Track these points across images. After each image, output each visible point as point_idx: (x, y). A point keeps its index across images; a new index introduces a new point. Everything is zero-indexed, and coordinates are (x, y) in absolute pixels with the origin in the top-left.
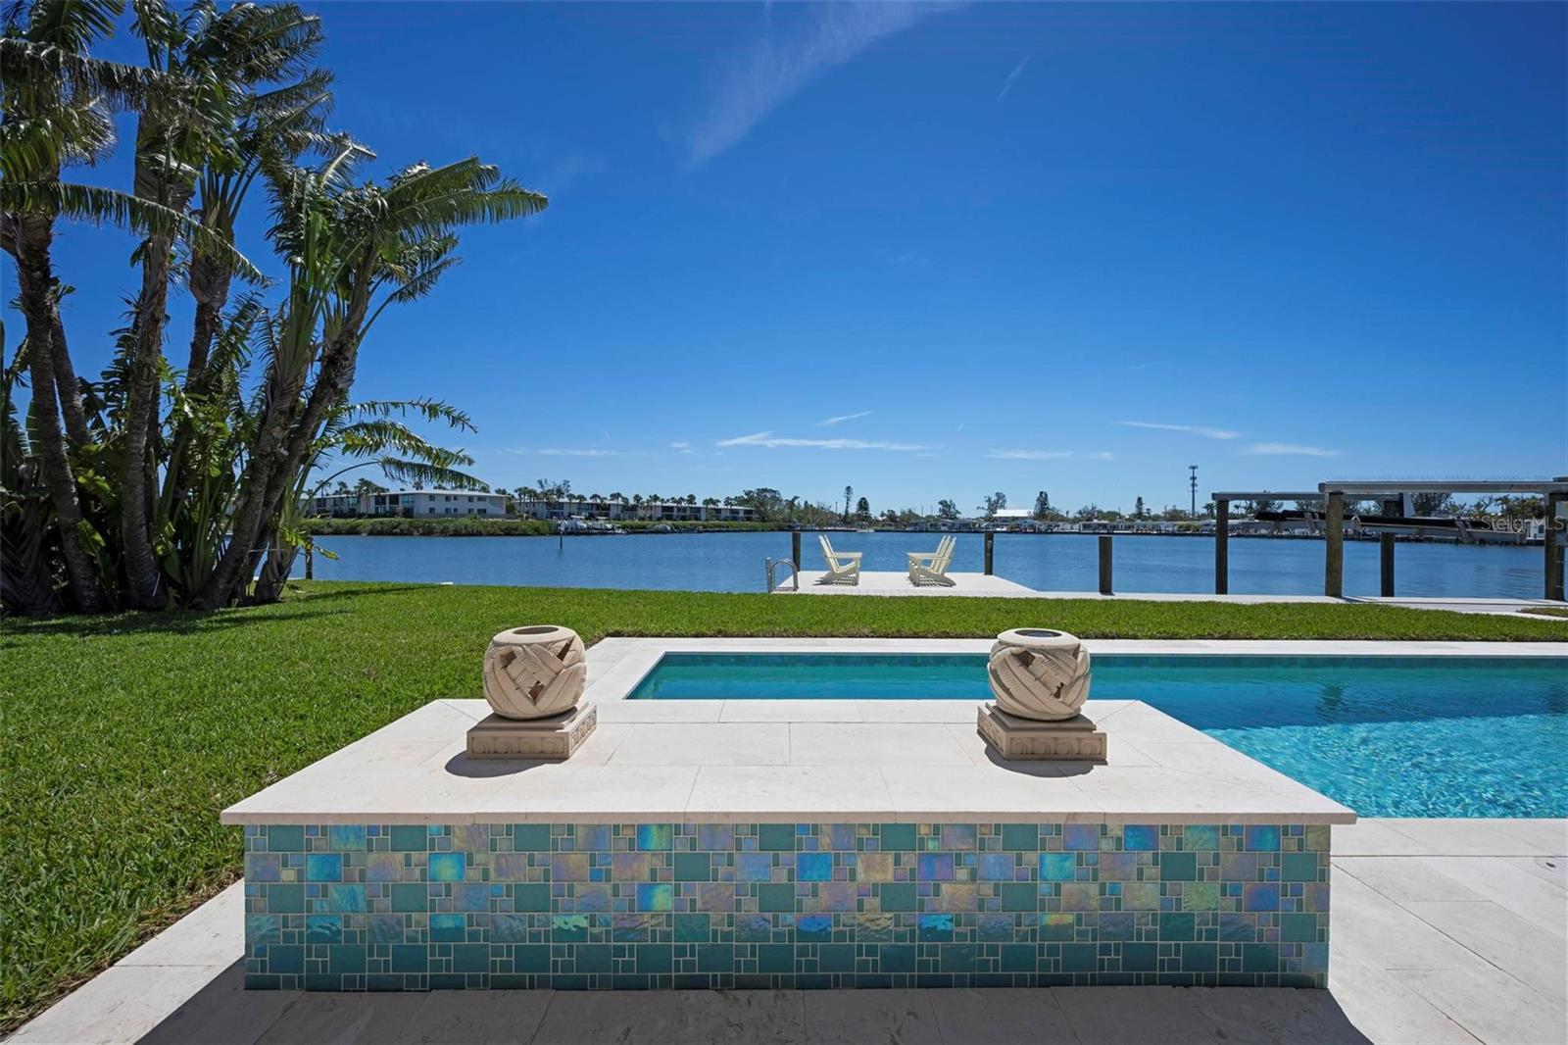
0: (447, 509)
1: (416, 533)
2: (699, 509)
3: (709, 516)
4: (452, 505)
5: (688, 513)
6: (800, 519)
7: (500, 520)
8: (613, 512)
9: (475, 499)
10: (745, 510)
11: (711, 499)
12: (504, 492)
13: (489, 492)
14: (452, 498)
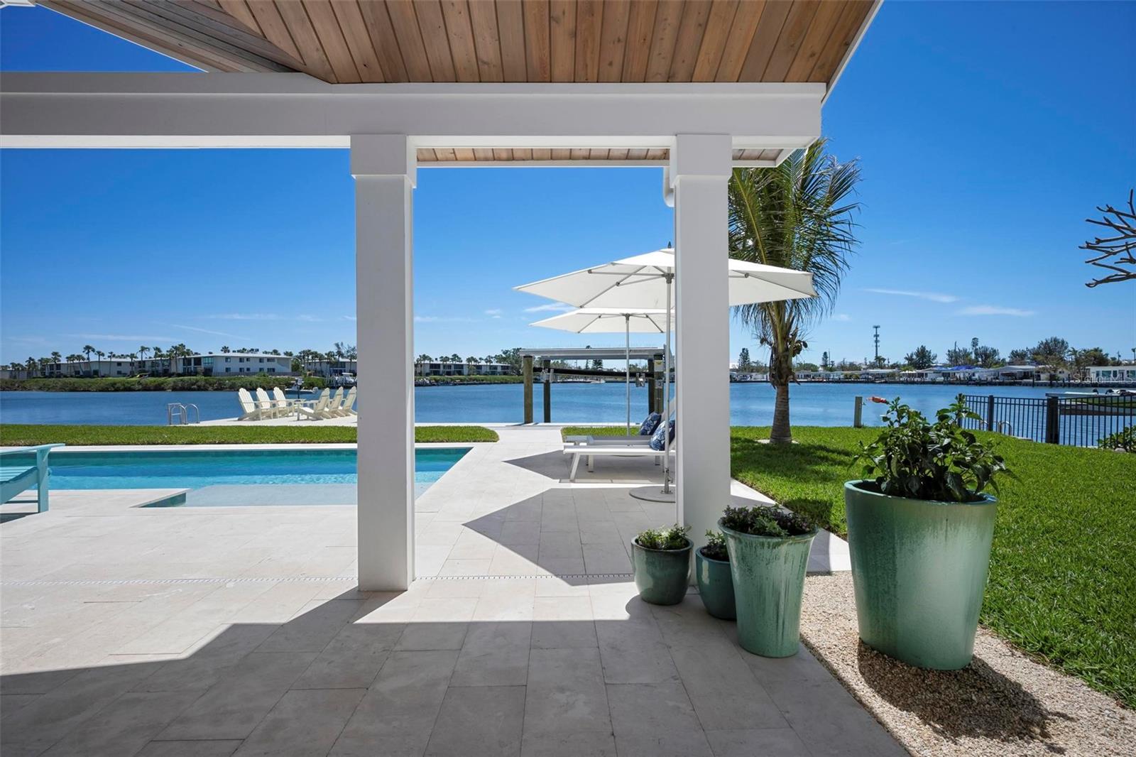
0: (241, 369)
1: (210, 388)
2: (462, 366)
4: (245, 365)
5: (453, 369)
7: (287, 377)
9: (265, 360)
10: (502, 366)
11: (472, 357)
12: (291, 354)
13: (279, 354)
14: (245, 360)
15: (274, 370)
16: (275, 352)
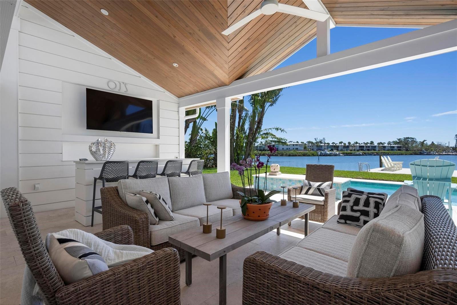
0: (287, 148)
1: (279, 155)
2: (375, 147)
3: (380, 149)
6: (426, 150)
7: (302, 151)
8: (340, 148)
9: (295, 145)
10: (397, 146)
11: (381, 143)
12: (303, 143)
13: (299, 143)
15: (298, 149)
16: (297, 142)
